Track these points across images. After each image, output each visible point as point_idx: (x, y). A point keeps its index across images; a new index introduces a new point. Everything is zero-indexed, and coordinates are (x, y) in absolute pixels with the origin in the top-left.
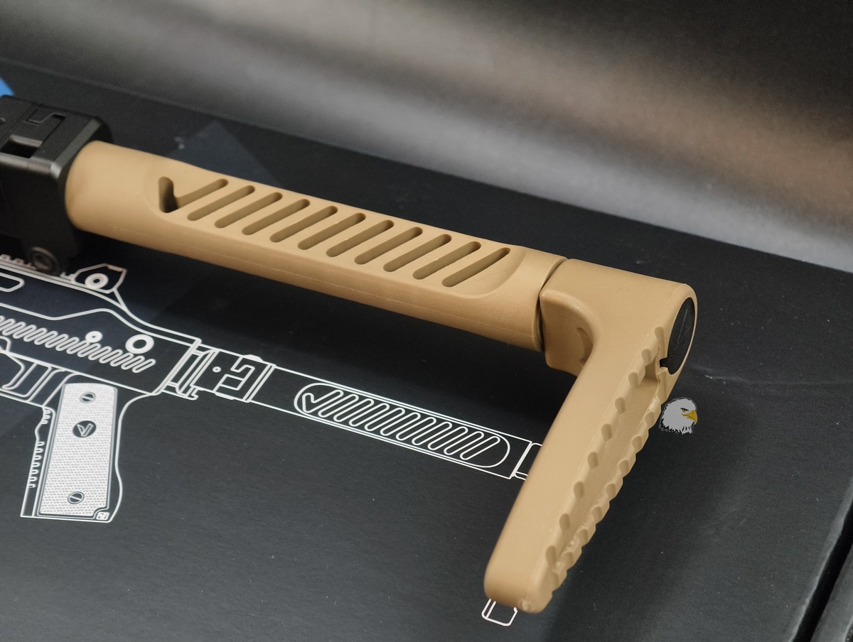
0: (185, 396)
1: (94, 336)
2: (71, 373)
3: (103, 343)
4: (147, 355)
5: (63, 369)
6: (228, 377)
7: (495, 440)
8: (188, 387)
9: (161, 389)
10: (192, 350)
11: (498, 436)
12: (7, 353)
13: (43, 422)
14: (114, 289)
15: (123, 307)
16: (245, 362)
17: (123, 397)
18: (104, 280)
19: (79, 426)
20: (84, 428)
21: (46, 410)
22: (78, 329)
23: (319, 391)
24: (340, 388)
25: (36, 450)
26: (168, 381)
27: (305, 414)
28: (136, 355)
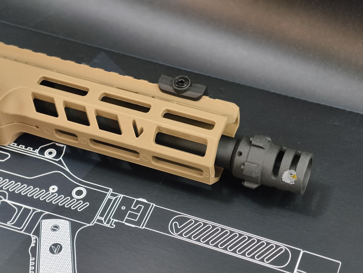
0: (108, 226)
1: (54, 189)
2: (45, 213)
3: (59, 192)
4: (84, 200)
5: (39, 211)
6: (130, 212)
7: (282, 250)
8: (109, 220)
9: (94, 222)
10: (108, 196)
11: (283, 246)
12: (7, 200)
13: (33, 245)
14: (61, 158)
15: (68, 170)
16: (138, 202)
17: (74, 227)
18: (55, 152)
19: (52, 246)
20: (56, 248)
21: (34, 237)
22: (44, 184)
23: (182, 220)
24: (193, 218)
25: (31, 263)
26: (98, 217)
27: (176, 235)
28: (78, 200)
